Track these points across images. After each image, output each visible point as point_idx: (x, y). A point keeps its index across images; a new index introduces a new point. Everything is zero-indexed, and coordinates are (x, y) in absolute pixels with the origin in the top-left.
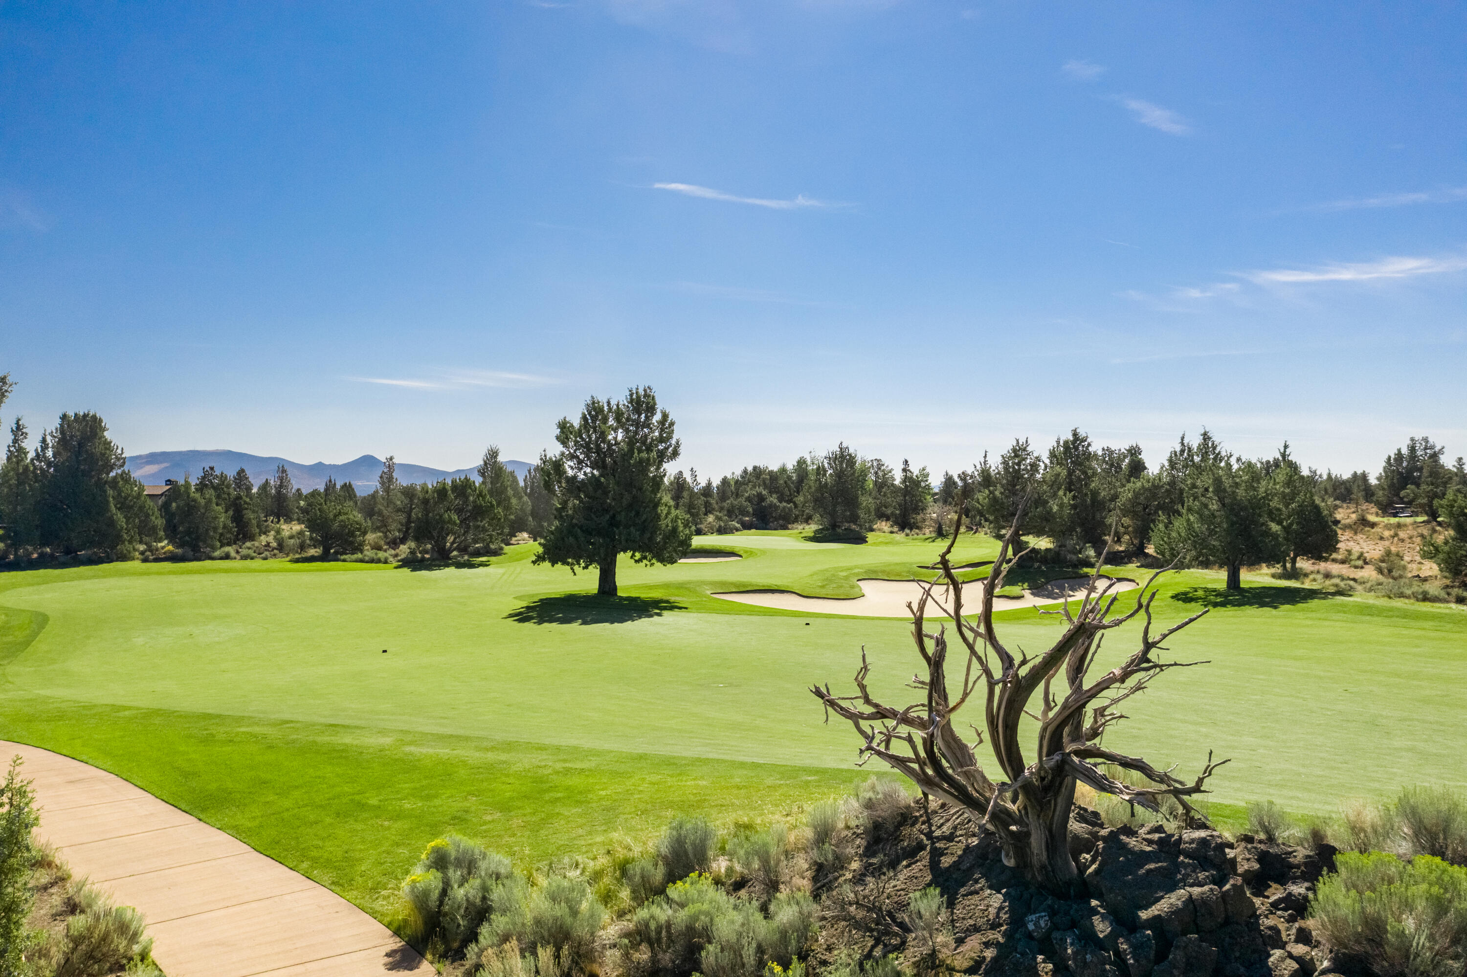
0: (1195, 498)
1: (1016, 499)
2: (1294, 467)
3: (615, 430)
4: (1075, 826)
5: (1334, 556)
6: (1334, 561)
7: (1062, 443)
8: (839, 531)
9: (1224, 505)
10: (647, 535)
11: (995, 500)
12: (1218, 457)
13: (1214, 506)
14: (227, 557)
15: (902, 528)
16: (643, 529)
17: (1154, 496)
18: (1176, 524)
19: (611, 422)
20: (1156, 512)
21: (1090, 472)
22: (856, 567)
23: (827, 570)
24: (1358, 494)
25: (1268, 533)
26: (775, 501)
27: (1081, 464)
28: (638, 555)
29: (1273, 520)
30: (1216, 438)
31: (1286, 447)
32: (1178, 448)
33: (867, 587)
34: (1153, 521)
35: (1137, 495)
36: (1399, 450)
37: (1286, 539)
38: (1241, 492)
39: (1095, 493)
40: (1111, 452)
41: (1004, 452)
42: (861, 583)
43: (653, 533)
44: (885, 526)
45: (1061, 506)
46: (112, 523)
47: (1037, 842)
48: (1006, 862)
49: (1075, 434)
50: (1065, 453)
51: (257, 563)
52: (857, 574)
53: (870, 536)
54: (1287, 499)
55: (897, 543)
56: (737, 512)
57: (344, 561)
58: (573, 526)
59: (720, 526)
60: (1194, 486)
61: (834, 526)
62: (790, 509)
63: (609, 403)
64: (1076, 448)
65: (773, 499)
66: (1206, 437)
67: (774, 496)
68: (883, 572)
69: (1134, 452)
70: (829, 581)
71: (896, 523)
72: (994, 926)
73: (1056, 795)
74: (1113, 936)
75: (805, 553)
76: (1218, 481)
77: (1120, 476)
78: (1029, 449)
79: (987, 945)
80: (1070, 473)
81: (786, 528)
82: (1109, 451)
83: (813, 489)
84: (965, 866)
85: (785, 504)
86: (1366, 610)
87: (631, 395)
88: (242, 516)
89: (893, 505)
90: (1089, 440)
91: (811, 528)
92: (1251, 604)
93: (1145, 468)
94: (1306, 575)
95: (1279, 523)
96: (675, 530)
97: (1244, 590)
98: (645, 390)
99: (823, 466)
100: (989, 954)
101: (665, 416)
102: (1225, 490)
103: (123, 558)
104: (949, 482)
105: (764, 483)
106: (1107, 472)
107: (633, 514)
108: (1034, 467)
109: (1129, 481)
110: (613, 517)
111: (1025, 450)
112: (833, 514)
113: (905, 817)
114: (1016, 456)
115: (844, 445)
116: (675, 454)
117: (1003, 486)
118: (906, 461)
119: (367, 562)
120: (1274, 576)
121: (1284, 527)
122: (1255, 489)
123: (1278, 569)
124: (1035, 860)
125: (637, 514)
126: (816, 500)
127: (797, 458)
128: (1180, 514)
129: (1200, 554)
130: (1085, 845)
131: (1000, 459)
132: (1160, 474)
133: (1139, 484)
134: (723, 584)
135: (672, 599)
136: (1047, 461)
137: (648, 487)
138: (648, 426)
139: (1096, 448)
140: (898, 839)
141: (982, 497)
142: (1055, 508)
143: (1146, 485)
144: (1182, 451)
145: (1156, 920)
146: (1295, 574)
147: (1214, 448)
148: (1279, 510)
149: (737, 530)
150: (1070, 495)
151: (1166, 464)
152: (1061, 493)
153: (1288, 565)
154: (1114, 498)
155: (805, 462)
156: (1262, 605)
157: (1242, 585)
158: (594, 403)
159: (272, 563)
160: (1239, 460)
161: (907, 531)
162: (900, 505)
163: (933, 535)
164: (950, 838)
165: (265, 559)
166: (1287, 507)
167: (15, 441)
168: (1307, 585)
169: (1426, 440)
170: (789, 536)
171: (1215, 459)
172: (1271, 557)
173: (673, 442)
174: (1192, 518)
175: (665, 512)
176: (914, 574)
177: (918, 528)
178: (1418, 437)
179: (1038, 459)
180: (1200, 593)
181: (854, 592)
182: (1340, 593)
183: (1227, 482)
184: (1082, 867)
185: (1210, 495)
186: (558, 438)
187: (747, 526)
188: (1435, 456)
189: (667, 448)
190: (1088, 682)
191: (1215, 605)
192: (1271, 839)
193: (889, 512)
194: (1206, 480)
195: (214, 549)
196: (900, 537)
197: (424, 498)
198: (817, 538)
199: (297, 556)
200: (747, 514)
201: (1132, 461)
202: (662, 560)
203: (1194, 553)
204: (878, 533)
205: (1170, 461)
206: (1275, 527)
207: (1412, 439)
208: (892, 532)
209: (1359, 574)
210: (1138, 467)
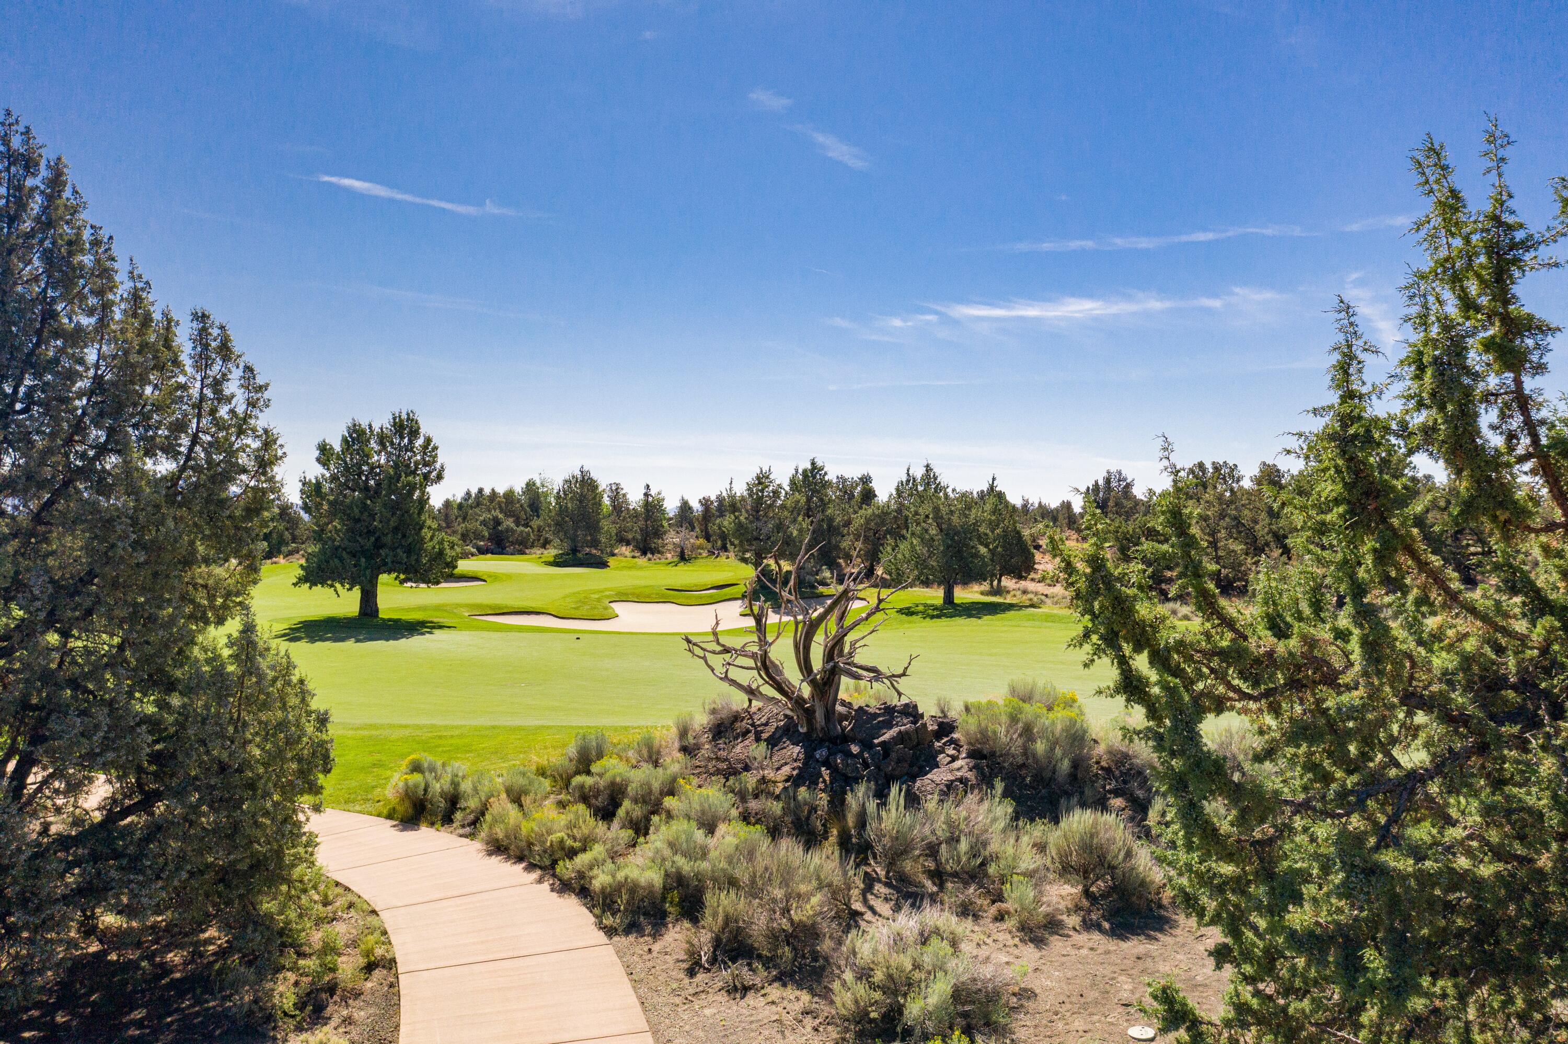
0: (918, 524)
1: (759, 524)
2: (1000, 496)
3: (379, 453)
4: (839, 708)
5: (1032, 575)
6: (1033, 580)
7: (800, 471)
8: (580, 555)
9: (941, 530)
10: (414, 557)
11: (740, 525)
12: (939, 488)
13: (933, 531)
15: (644, 553)
16: (409, 551)
17: (883, 523)
18: (902, 547)
19: (373, 444)
20: (885, 537)
21: (826, 499)
22: (606, 590)
23: (579, 593)
24: (1063, 521)
25: (976, 555)
26: (512, 525)
27: (818, 492)
28: (402, 576)
29: (981, 544)
30: (937, 470)
31: (994, 479)
32: (904, 480)
33: (618, 608)
34: (882, 545)
35: (868, 521)
36: (1096, 482)
37: (992, 560)
38: (955, 519)
39: (831, 520)
40: (845, 480)
41: (749, 480)
42: (612, 605)
43: (419, 555)
44: (625, 550)
45: (800, 531)
47: (819, 715)
48: (801, 730)
49: (813, 464)
50: (804, 481)
52: (607, 597)
53: (612, 561)
54: (993, 526)
55: (641, 568)
56: (472, 535)
58: (337, 548)
60: (916, 513)
61: (574, 551)
62: (528, 534)
63: (370, 426)
64: (814, 477)
65: (509, 523)
66: (928, 468)
67: (511, 520)
68: (633, 594)
69: (866, 480)
70: (582, 602)
71: (637, 548)
72: (795, 761)
73: (831, 686)
74: (861, 752)
75: (552, 577)
76: (936, 510)
77: (853, 502)
78: (772, 477)
79: (794, 769)
80: (809, 500)
81: (524, 553)
82: (843, 479)
83: (553, 514)
84: (777, 735)
85: (522, 528)
86: (1051, 618)
87: (394, 419)
89: (635, 531)
90: (825, 469)
91: (551, 553)
92: (960, 616)
93: (875, 496)
94: (1008, 592)
95: (987, 546)
96: (441, 553)
97: (958, 605)
98: (408, 414)
100: (795, 773)
101: (428, 440)
102: (942, 518)
104: (685, 507)
105: (500, 507)
106: (840, 498)
107: (400, 536)
108: (776, 493)
109: (861, 508)
110: (378, 539)
111: (767, 477)
112: (574, 539)
113: (736, 717)
114: (760, 483)
115: (587, 471)
116: (440, 477)
117: (747, 511)
118: (648, 486)
120: (982, 593)
121: (990, 550)
122: (966, 516)
123: (985, 586)
124: (818, 726)
125: (404, 536)
126: (557, 524)
127: (526, 480)
128: (905, 538)
129: (921, 573)
130: (843, 717)
131: (745, 487)
132: (889, 501)
133: (870, 511)
134: (479, 606)
135: (435, 620)
136: (787, 488)
137: (414, 510)
138: (411, 450)
139: (831, 476)
140: (733, 730)
141: (727, 522)
142: (795, 533)
143: (877, 512)
144: (908, 481)
145: (883, 744)
146: (998, 591)
147: (936, 479)
148: (986, 534)
149: (473, 555)
150: (808, 521)
151: (894, 493)
152: (800, 518)
153: (995, 583)
154: (848, 523)
155: (534, 484)
156: (970, 616)
157: (956, 601)
158: (355, 425)
160: (954, 490)
161: (649, 555)
162: (641, 530)
163: (676, 559)
164: (766, 724)
166: (993, 532)
168: (1009, 600)
169: (1120, 473)
170: (528, 560)
171: (936, 489)
172: (980, 577)
173: (438, 466)
174: (915, 542)
175: (429, 535)
176: (663, 596)
177: (659, 552)
178: (1113, 470)
179: (780, 486)
180: (921, 608)
181: (607, 613)
182: (1032, 606)
183: (944, 510)
184: (843, 729)
185: (930, 521)
186: (318, 460)
187: (482, 551)
188: (1129, 486)
189: (430, 472)
190: (848, 622)
191: (932, 617)
192: (945, 716)
193: (630, 536)
194: (926, 509)
196: (642, 561)
198: (557, 563)
200: (482, 538)
201: (864, 489)
202: (427, 581)
203: (916, 572)
204: (620, 558)
205: (897, 490)
206: (983, 550)
207: (1108, 472)
208: (634, 557)
209: (1050, 591)
210: (868, 495)
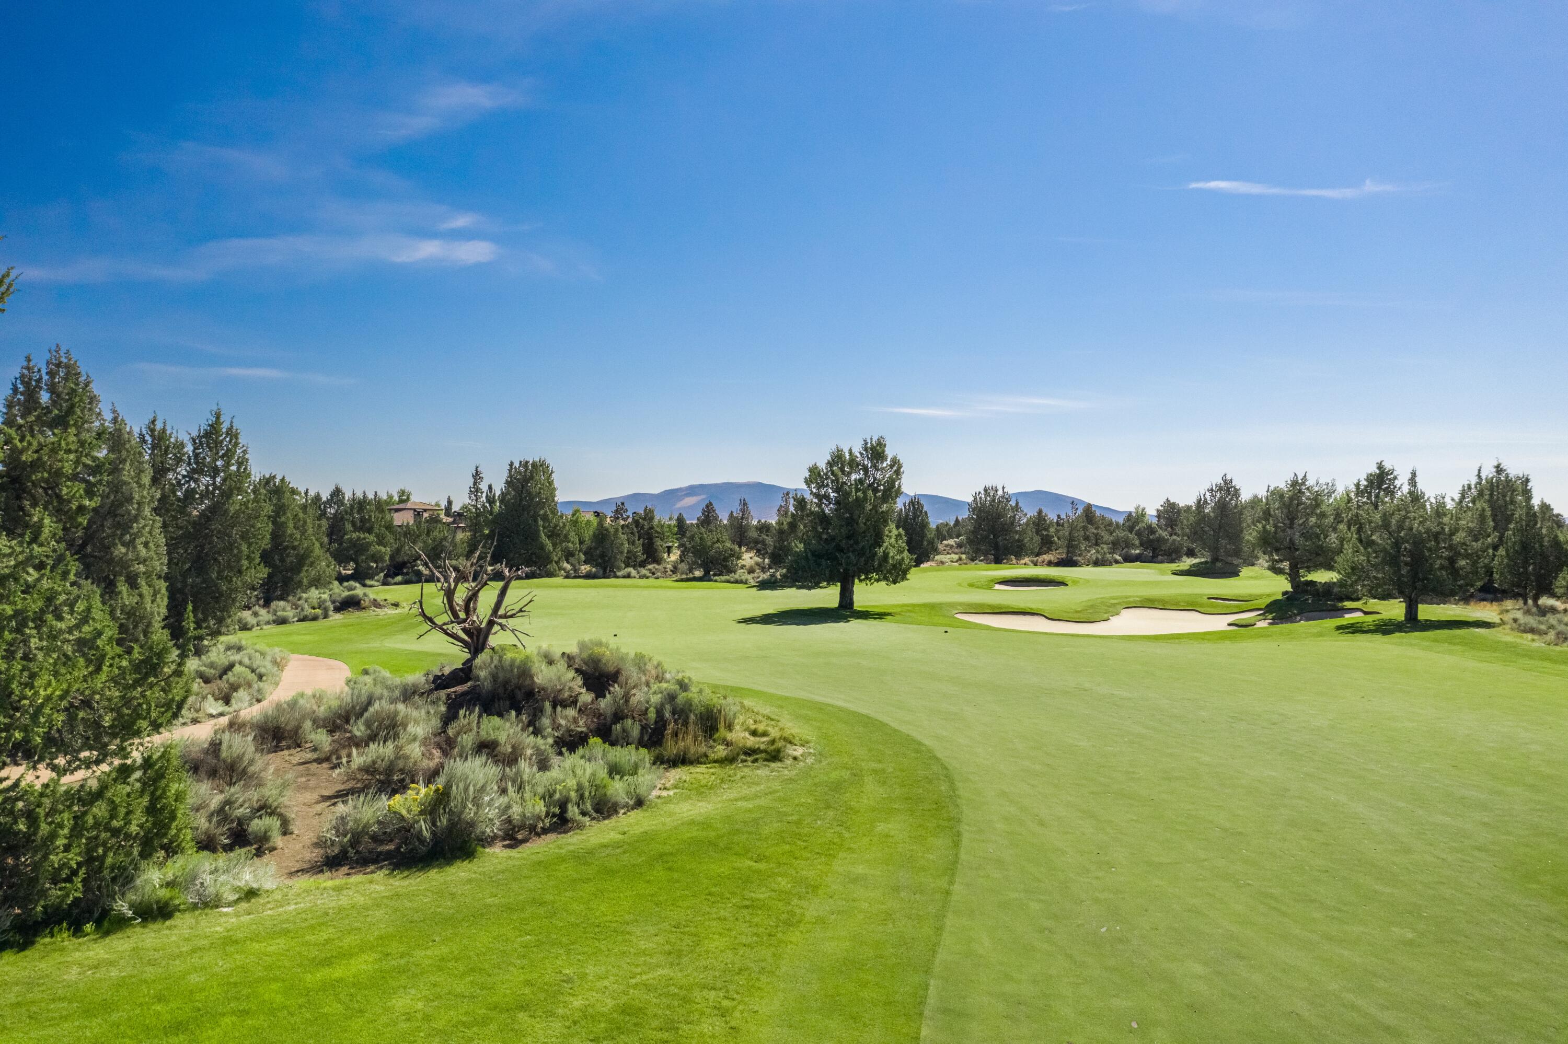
1: (1292, 533)
14: (628, 576)
42: (1125, 610)
46: (542, 547)
49: (1382, 468)
51: (652, 581)
57: (716, 581)
59: (1097, 558)
87: (866, 443)
88: (653, 544)
90: (1395, 473)
97: (1420, 622)
99: (1205, 499)
102: (1393, 525)
103: (550, 575)
112: (1214, 548)
115: (1229, 477)
119: (732, 583)
149: (1117, 562)
157: (1418, 617)
159: (661, 582)
165: (657, 578)
167: (475, 484)
170: (1161, 568)
187: (1128, 559)
195: (619, 569)
197: (780, 529)
198: (1189, 572)
199: (684, 576)
